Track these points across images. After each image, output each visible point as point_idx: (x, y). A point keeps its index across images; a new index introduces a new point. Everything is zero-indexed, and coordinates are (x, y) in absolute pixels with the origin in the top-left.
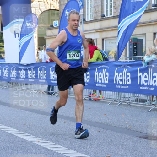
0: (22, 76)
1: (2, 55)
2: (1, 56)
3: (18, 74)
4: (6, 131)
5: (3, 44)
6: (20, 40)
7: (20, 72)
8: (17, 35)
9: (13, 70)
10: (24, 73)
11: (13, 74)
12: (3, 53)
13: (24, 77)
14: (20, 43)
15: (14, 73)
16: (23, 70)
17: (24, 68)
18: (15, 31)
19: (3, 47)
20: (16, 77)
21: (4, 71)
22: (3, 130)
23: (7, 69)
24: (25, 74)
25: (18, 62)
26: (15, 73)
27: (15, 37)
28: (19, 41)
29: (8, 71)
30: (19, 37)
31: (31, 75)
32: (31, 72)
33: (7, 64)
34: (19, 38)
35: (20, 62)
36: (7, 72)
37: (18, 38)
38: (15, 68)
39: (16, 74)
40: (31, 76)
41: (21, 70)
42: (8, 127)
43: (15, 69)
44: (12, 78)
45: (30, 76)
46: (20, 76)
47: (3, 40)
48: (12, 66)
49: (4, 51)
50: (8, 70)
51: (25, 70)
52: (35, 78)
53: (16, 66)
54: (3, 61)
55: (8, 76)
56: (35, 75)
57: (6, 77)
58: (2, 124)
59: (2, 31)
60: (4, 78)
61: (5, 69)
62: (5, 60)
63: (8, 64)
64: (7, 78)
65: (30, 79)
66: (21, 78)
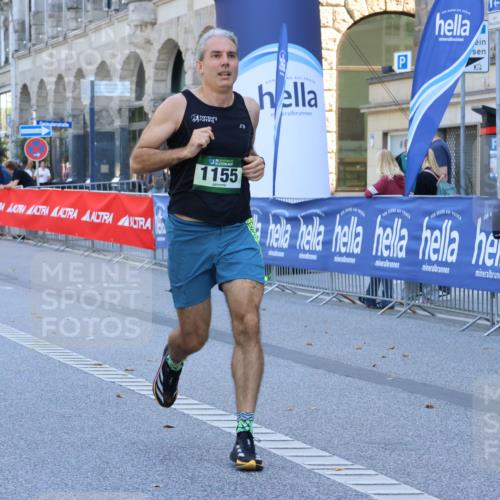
0: (277, 240)
3: (264, 233)
4: (228, 430)
7: (272, 226)
10: (286, 232)
13: (286, 246)
16: (283, 221)
17: (287, 213)
18: (260, 88)
22: (215, 424)
24: (288, 236)
26: (257, 230)
31: (308, 238)
32: (310, 227)
34: (274, 111)
35: (275, 193)
37: (269, 111)
38: (257, 213)
39: (259, 234)
40: (308, 242)
41: (277, 219)
42: (232, 417)
43: (256, 218)
45: (304, 242)
46: (273, 241)
51: (289, 220)
52: (319, 248)
53: (260, 208)
56: (321, 238)
58: (212, 404)
65: (305, 252)
66: (273, 249)
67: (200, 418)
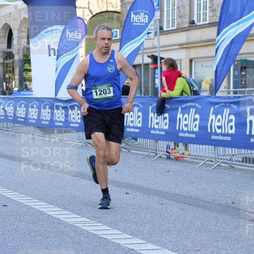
0: (59, 117)
1: (28, 83)
2: (26, 86)
3: (52, 114)
4: (33, 207)
5: (30, 66)
6: (57, 60)
7: (56, 111)
8: (52, 51)
9: (45, 108)
10: (62, 114)
11: (44, 114)
12: (30, 80)
13: (63, 120)
14: (57, 65)
15: (46, 114)
16: (61, 109)
17: (62, 105)
18: (49, 46)
19: (30, 70)
20: (49, 119)
21: (30, 109)
22: (27, 204)
23: (35, 106)
24: (63, 115)
25: (53, 96)
26: (49, 113)
27: (50, 55)
28: (55, 62)
29: (37, 110)
30: (55, 55)
31: (73, 116)
32: (73, 111)
33: (35, 98)
34: (56, 57)
35: (56, 95)
36: (36, 112)
37: (54, 57)
38: (48, 105)
39: (50, 115)
40: (74, 118)
41: (58, 108)
42: (36, 200)
43: (47, 107)
44: (44, 121)
45: (72, 118)
46: (57, 118)
47: (30, 60)
48: (44, 102)
49: (31, 78)
50: (36, 108)
51: (64, 108)
52: (79, 121)
53: (50, 102)
54: (28, 93)
55: (36, 118)
56: (79, 116)
57: (34, 119)
58: (26, 195)
59: (28, 46)
60: (30, 121)
61: (32, 107)
62: (32, 91)
63: (38, 99)
64: (35, 121)
65: (73, 123)
66: (57, 121)
67: (20, 201)
